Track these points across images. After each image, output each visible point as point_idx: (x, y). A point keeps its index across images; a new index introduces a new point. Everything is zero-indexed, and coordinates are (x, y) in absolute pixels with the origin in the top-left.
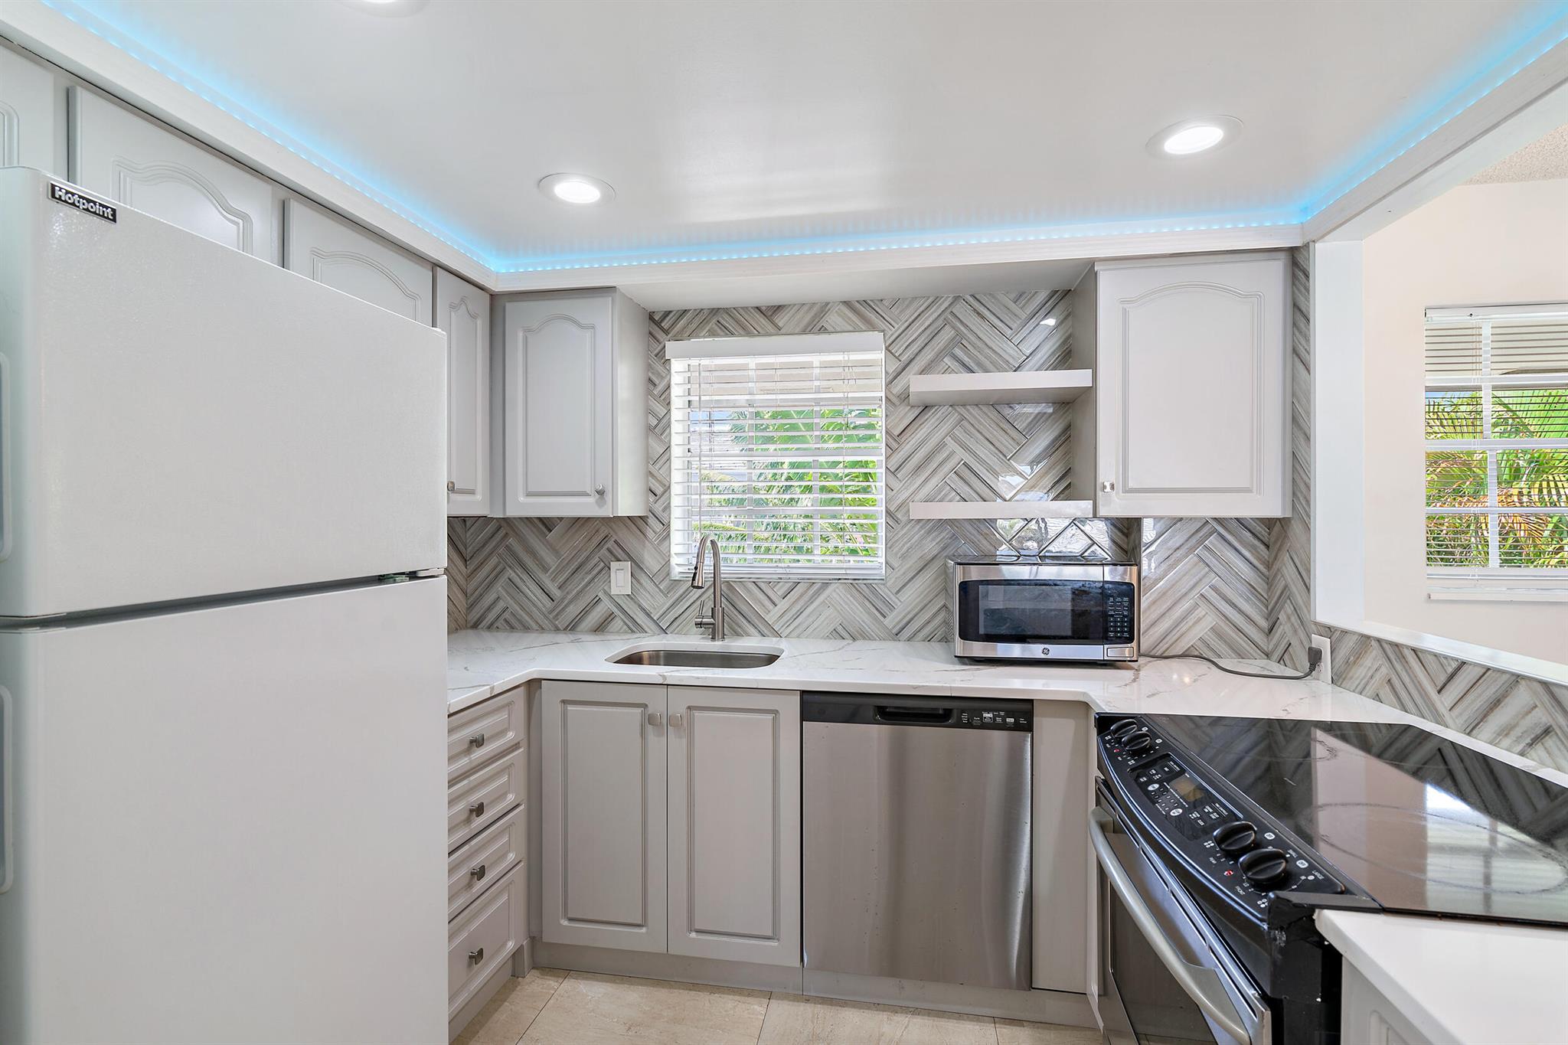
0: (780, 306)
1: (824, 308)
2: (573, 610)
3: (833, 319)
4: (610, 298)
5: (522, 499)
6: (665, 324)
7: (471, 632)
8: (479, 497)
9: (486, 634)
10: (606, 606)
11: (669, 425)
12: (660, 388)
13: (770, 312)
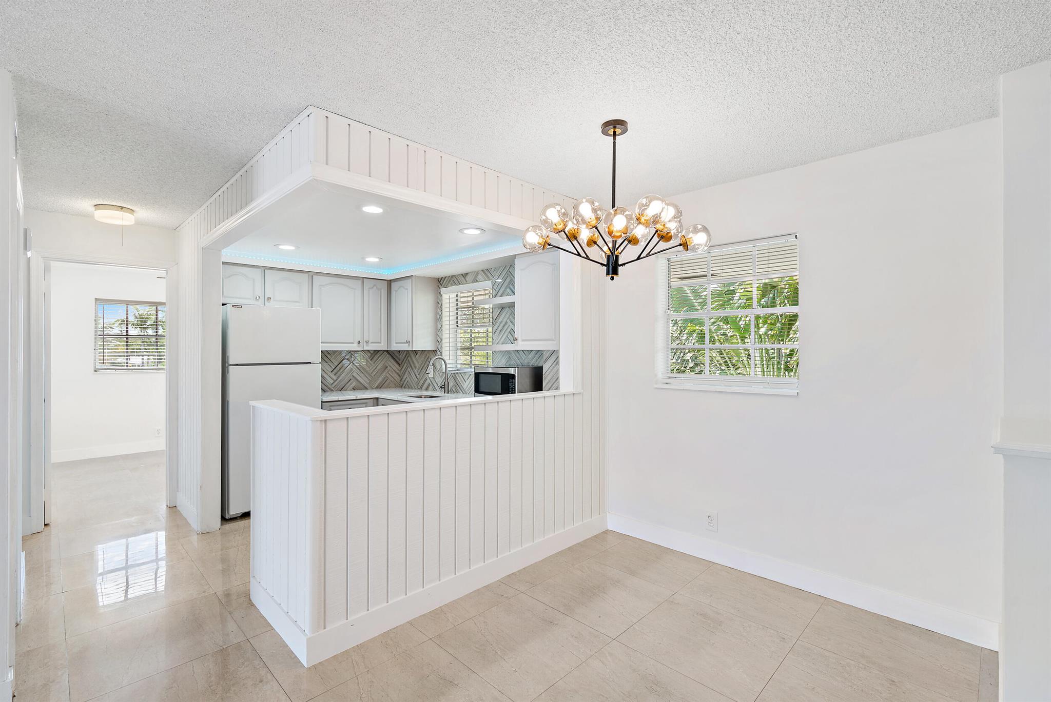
0: (467, 273)
1: (477, 273)
2: (421, 381)
3: (480, 277)
4: (411, 280)
5: (395, 345)
6: (441, 283)
8: (382, 344)
9: (403, 389)
10: (428, 381)
11: (442, 318)
12: (440, 304)
13: (465, 275)
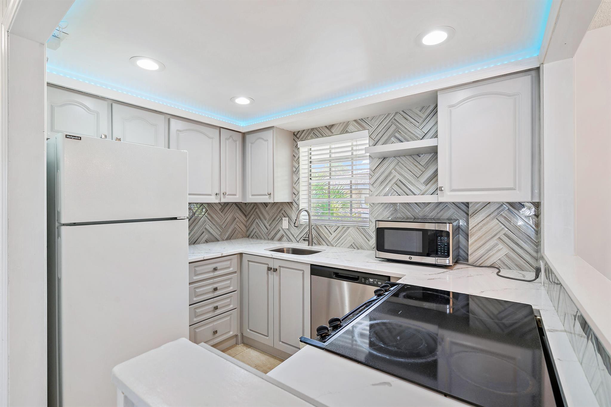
0: (333, 125)
1: (347, 124)
2: (273, 233)
3: (351, 128)
4: (272, 130)
5: (250, 197)
6: (298, 136)
7: (247, 239)
8: (237, 196)
9: (251, 240)
10: (282, 232)
11: (299, 171)
12: (297, 158)
13: (330, 127)
